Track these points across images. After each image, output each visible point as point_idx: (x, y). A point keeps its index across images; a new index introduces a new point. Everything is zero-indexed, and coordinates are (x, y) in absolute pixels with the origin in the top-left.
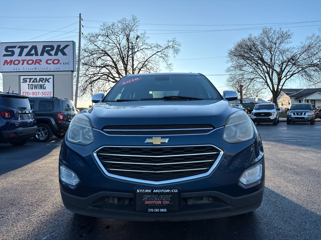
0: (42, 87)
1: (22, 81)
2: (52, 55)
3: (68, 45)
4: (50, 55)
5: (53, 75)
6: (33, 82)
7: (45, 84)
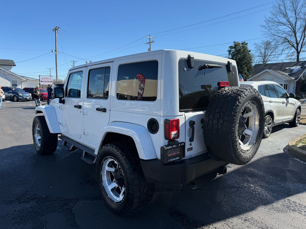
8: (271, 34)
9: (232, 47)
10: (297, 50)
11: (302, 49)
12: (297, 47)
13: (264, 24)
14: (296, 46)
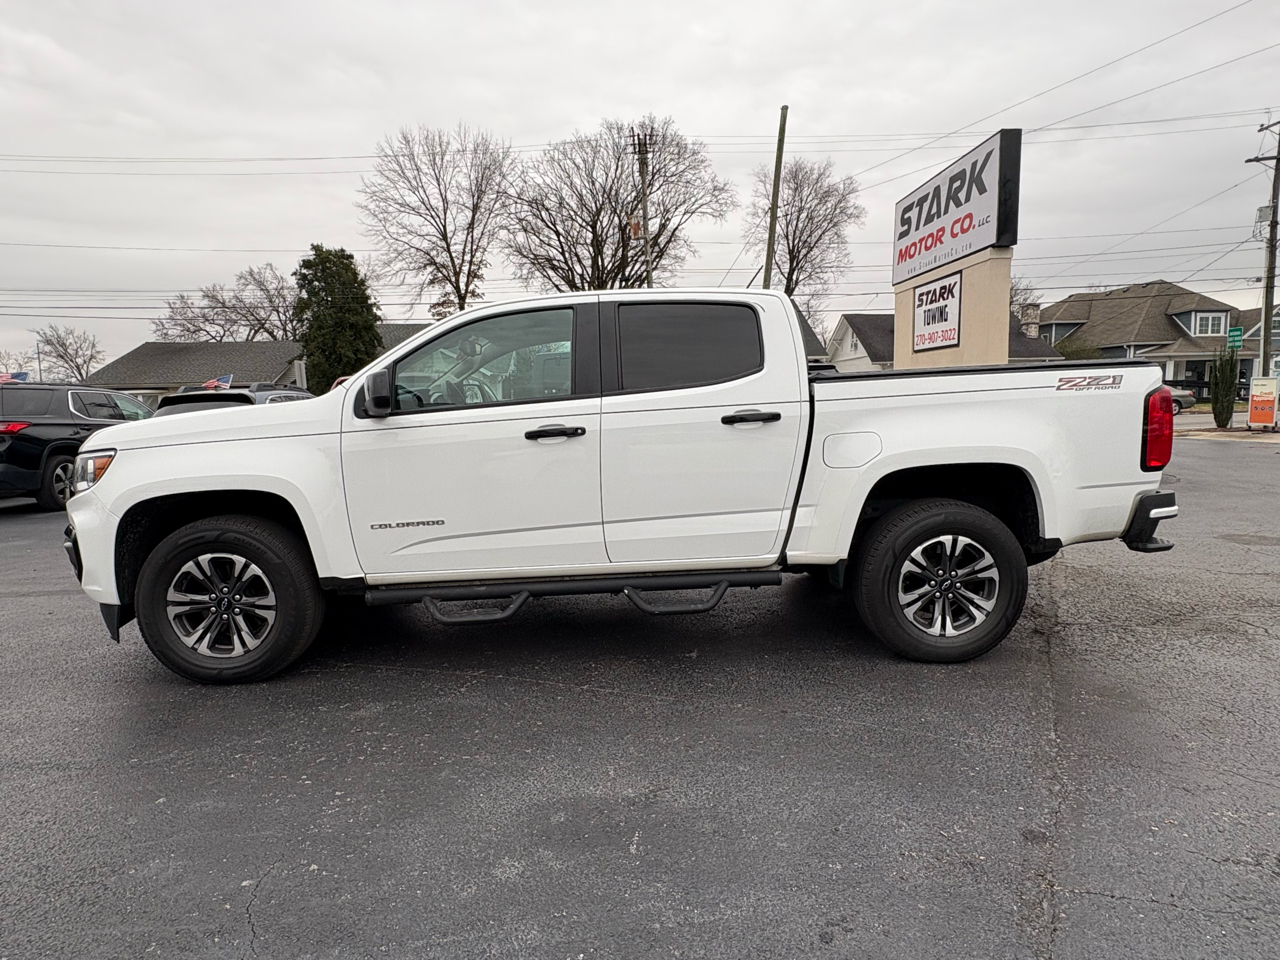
0: (942, 315)
1: (917, 303)
2: (961, 205)
3: (991, 152)
4: (958, 204)
5: (960, 272)
6: (931, 302)
7: (946, 306)
8: (388, 236)
9: (309, 261)
10: (457, 288)
11: (471, 287)
12: (457, 281)
13: (362, 199)
14: (453, 279)
